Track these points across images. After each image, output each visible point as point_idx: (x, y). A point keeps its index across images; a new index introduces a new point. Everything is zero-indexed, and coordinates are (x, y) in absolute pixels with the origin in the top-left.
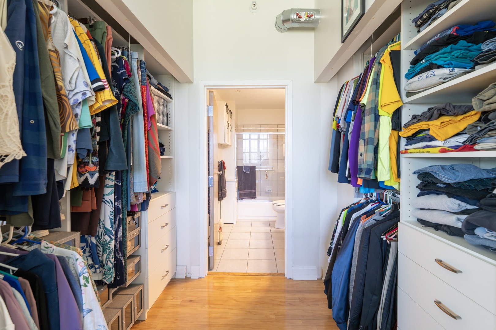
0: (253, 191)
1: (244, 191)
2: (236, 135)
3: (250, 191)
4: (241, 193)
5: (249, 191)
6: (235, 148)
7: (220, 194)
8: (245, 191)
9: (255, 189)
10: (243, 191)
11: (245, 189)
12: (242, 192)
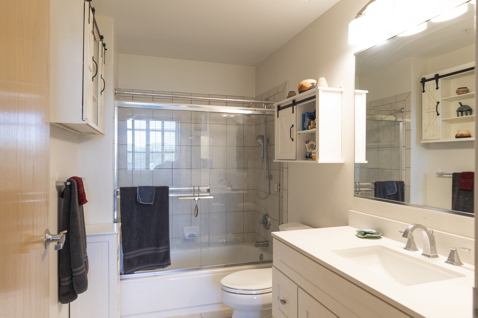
0: (162, 249)
1: (140, 250)
2: (116, 108)
3: (154, 248)
4: (132, 256)
5: (151, 249)
6: (114, 141)
7: (67, 283)
8: (142, 250)
9: (167, 243)
10: (137, 251)
11: (140, 247)
12: (133, 254)
